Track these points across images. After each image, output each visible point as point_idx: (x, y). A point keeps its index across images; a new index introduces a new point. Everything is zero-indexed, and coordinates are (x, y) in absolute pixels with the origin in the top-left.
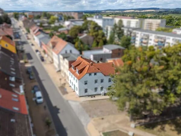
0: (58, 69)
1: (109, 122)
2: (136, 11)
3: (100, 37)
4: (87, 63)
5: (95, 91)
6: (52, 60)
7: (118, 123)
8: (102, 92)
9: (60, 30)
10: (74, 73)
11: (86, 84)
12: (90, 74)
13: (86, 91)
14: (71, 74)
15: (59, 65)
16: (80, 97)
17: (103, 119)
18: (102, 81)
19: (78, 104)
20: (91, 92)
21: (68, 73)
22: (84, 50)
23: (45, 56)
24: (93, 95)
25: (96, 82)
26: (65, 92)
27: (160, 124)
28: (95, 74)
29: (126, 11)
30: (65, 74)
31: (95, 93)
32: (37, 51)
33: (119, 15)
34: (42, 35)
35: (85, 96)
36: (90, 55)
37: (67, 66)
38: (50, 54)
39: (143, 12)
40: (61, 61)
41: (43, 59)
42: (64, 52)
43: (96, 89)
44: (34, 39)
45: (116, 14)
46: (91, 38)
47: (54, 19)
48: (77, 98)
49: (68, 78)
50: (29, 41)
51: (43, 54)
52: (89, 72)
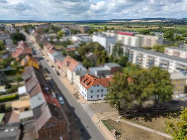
0: (71, 82)
1: (105, 115)
2: (142, 21)
3: (103, 55)
4: (92, 78)
5: (98, 97)
6: (66, 74)
7: (111, 116)
8: (102, 98)
9: (69, 47)
10: (83, 85)
11: (92, 92)
12: (94, 86)
13: (92, 97)
14: (82, 85)
15: (72, 79)
16: (88, 101)
17: (102, 114)
18: (102, 91)
19: (87, 105)
20: (95, 98)
21: (79, 85)
22: (90, 66)
23: (60, 71)
24: (96, 100)
25: (98, 91)
26: (78, 98)
27: (136, 117)
28: (98, 86)
29: (131, 21)
30: (77, 86)
31: (98, 99)
32: (53, 67)
33: (124, 26)
34: (56, 53)
35: (91, 100)
36: (95, 71)
37: (79, 80)
38: (64, 69)
39: (148, 22)
40: (75, 76)
41: (59, 74)
42: (76, 70)
43: (98, 96)
44: (48, 55)
45: (121, 25)
46: (95, 56)
47: (62, 33)
48: (85, 101)
49: (79, 88)
50: (44, 57)
51: (58, 69)
52: (93, 84)
